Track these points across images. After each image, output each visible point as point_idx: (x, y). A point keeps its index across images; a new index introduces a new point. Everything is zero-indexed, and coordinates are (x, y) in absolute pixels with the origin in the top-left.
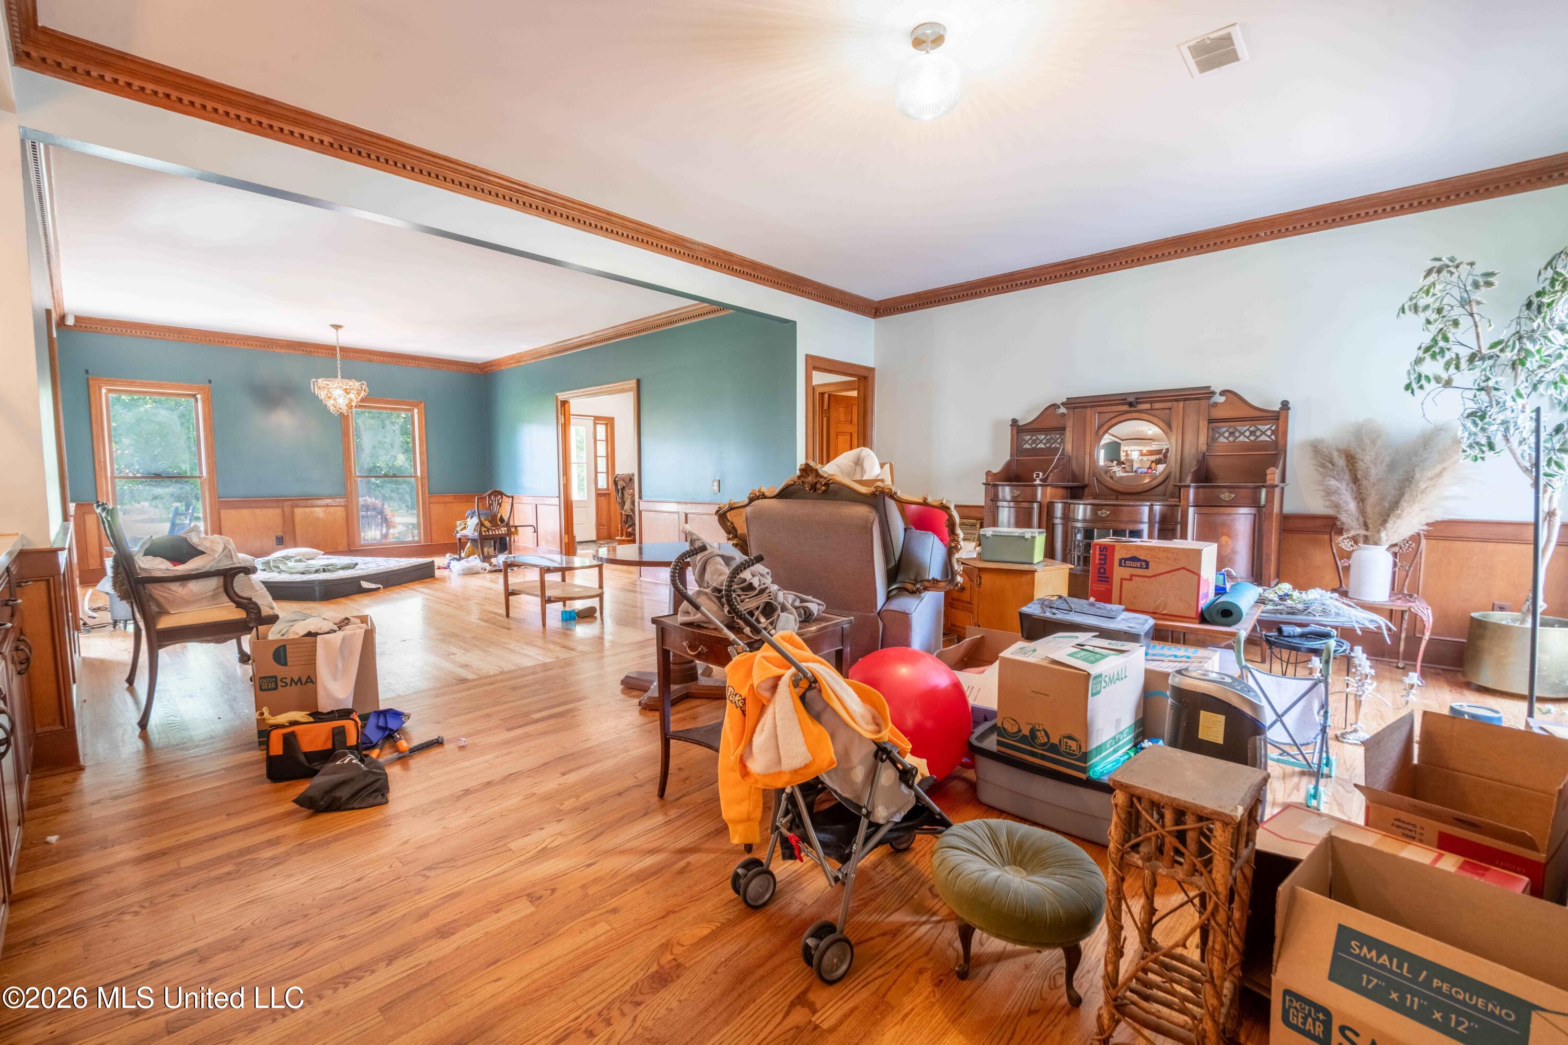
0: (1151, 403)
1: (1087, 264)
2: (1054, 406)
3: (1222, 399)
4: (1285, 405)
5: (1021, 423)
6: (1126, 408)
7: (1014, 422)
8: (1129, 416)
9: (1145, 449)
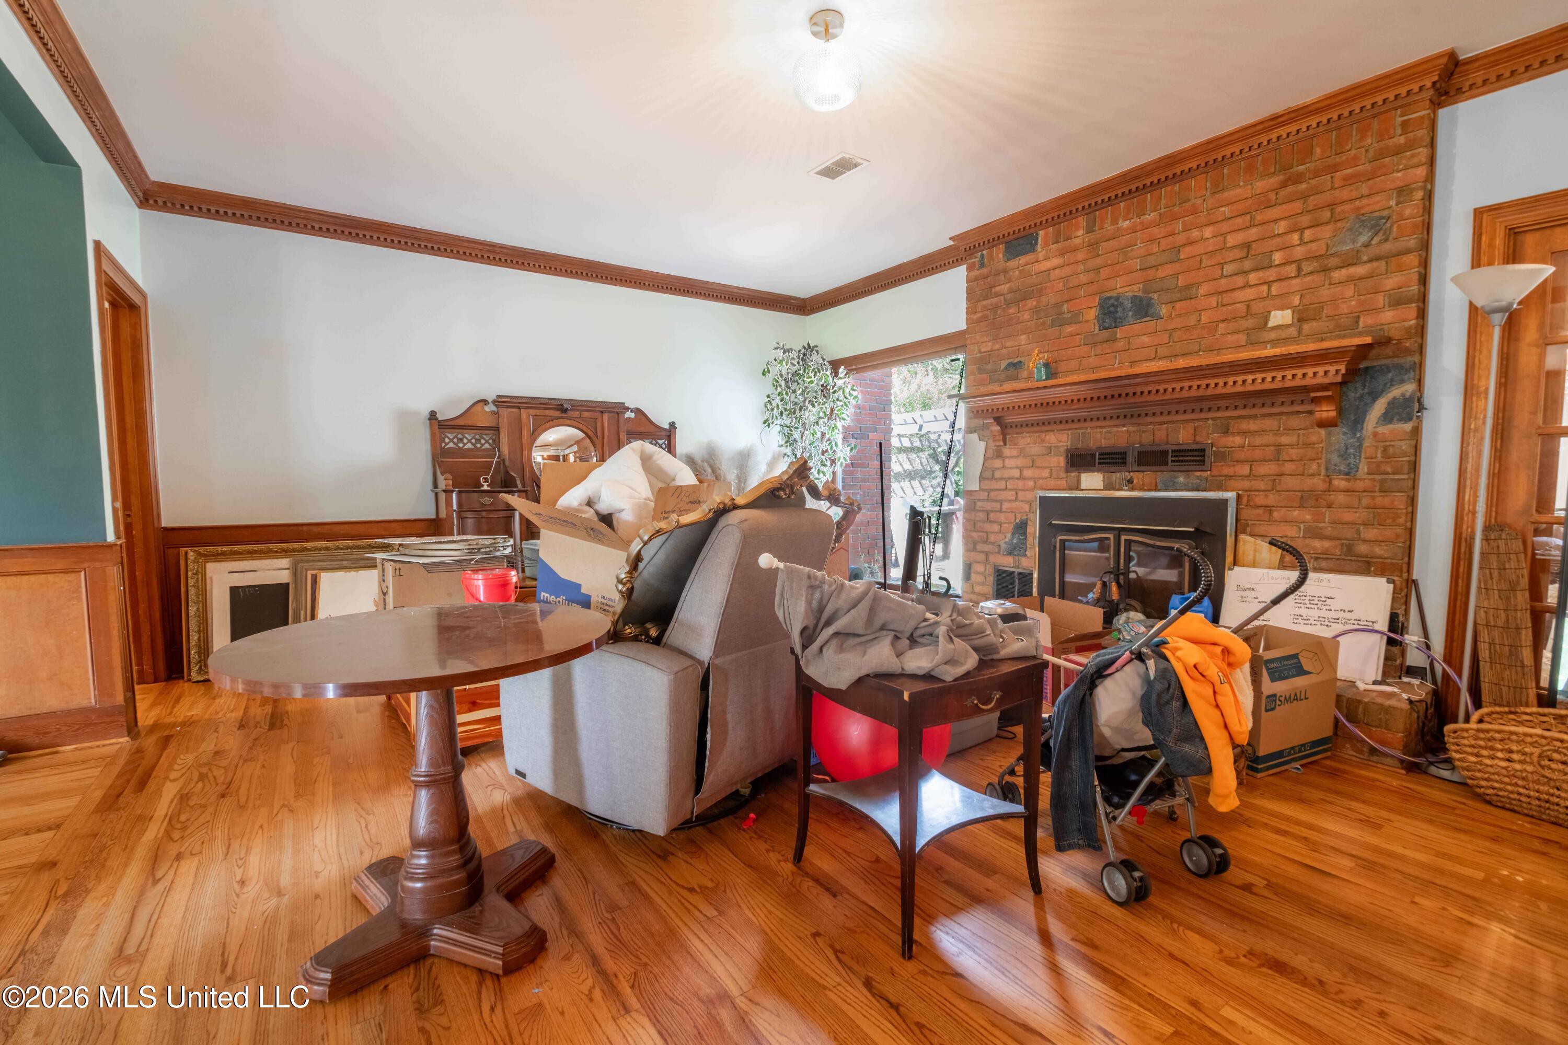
0: (580, 411)
1: (507, 254)
2: (484, 402)
3: (633, 415)
4: (672, 425)
5: (440, 417)
6: (557, 413)
7: (433, 415)
8: (560, 421)
9: (546, 454)
